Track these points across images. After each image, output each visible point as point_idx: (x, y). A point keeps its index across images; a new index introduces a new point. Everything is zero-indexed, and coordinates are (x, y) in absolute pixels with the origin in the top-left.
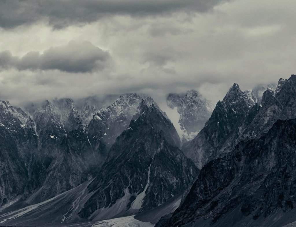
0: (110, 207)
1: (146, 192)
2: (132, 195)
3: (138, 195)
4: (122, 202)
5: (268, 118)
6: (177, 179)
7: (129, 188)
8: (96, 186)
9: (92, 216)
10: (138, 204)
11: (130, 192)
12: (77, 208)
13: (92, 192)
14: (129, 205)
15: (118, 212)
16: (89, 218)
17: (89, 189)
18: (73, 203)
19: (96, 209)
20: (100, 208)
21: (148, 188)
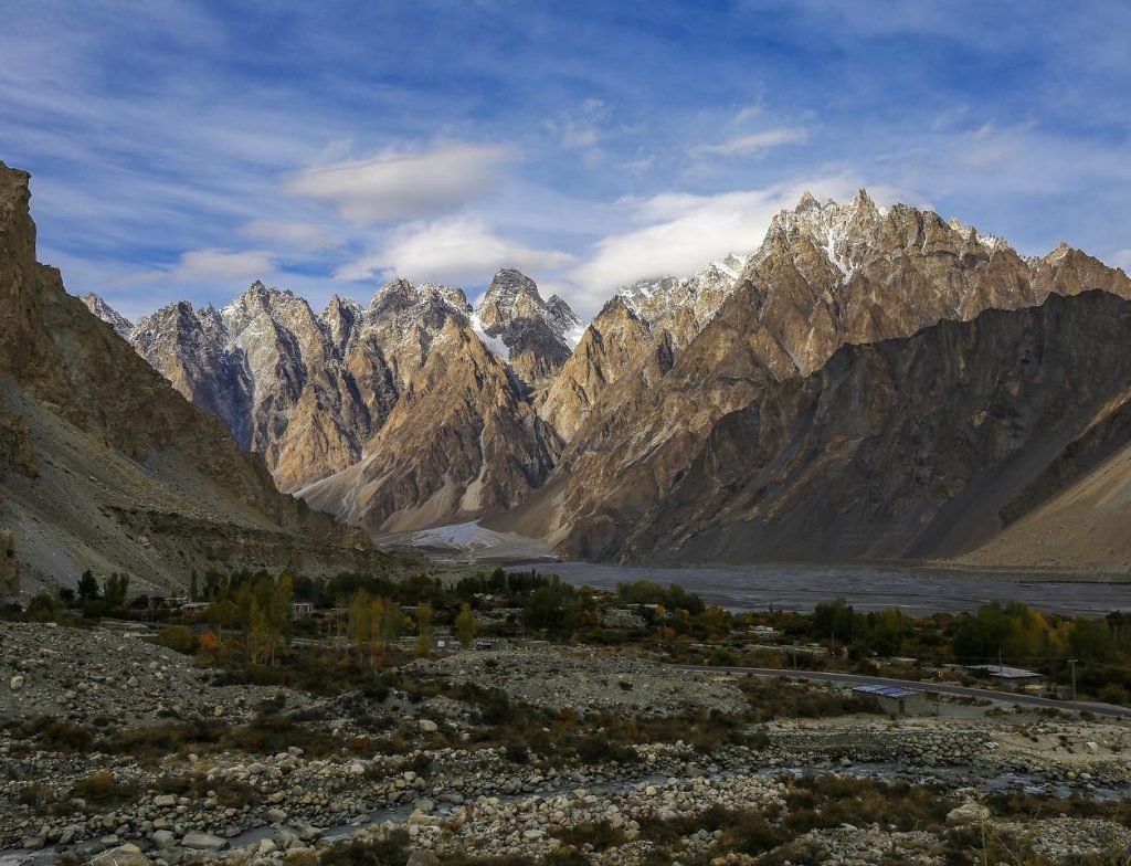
0: (419, 507)
1: (483, 481)
2: (458, 485)
3: (469, 484)
4: (442, 497)
5: (722, 351)
6: (532, 458)
7: (451, 473)
8: (382, 470)
9: (386, 523)
10: (472, 500)
11: (454, 480)
12: (353, 509)
13: (375, 481)
14: (456, 503)
15: (438, 516)
16: (383, 527)
17: (366, 477)
18: (344, 500)
19: (393, 510)
20: (400, 508)
21: (486, 474)
